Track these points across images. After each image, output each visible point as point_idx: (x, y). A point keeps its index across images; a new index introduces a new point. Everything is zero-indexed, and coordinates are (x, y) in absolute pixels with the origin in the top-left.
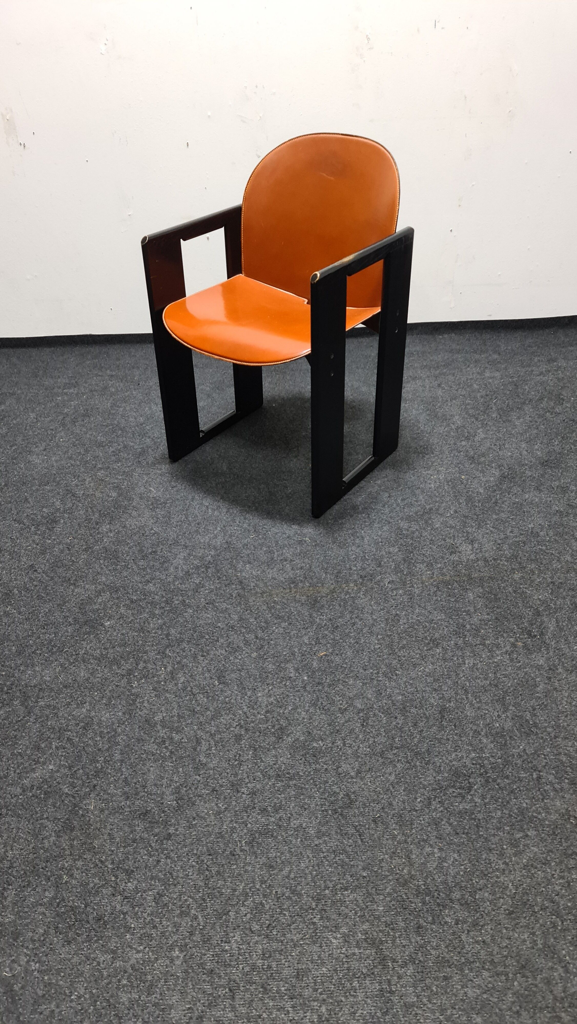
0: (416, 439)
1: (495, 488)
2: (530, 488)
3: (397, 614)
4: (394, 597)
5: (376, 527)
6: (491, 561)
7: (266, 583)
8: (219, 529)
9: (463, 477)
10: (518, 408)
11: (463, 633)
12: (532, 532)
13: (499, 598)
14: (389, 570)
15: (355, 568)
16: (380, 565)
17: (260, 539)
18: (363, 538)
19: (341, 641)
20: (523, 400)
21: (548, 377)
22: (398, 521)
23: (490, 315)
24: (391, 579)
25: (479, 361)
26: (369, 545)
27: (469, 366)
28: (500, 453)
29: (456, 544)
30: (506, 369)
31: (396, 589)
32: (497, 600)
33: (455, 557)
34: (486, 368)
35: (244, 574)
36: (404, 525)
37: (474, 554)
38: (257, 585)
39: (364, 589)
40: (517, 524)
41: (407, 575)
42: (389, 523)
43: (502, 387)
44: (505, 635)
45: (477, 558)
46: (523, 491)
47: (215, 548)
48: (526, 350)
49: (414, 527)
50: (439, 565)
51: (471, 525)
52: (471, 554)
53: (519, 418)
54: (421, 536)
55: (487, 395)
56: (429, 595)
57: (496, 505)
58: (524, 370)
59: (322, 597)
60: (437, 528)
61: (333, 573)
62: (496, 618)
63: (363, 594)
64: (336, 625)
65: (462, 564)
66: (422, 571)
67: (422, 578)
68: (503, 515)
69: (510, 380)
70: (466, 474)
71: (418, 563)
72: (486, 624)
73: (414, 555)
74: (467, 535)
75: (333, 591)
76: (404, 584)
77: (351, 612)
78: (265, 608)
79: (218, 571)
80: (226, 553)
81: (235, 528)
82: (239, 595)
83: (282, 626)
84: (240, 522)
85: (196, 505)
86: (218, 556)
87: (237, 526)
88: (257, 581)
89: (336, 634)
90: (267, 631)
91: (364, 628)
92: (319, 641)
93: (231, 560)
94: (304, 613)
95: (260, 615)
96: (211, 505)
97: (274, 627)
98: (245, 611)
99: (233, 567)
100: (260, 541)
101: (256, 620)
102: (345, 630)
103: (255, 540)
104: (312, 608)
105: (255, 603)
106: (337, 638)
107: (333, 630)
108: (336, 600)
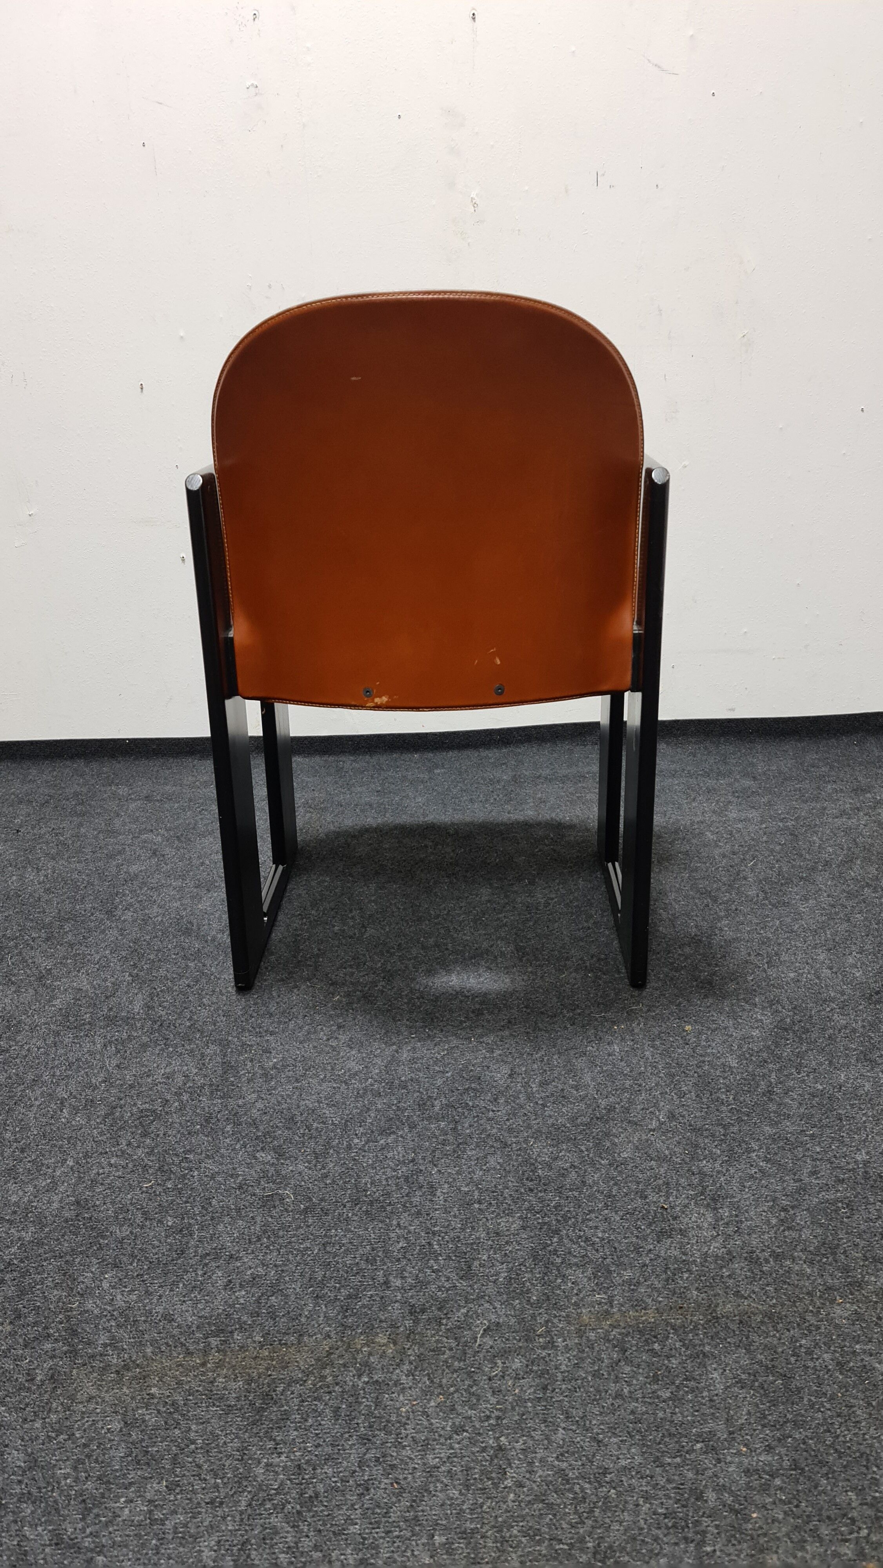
0: (582, 939)
1: (765, 1055)
2: (847, 1055)
3: (500, 1448)
4: (497, 1383)
5: (469, 1158)
6: (767, 1261)
7: (143, 1333)
8: (70, 1163)
9: (688, 1028)
10: (801, 878)
11: (697, 1523)
12: (866, 1176)
13: (799, 1390)
14: (491, 1289)
15: (398, 1283)
16: (467, 1274)
17: (166, 1191)
18: (432, 1189)
19: (317, 1555)
20: (810, 864)
21: (859, 820)
22: (526, 1141)
23: (733, 710)
24: (493, 1317)
25: (714, 789)
26: (446, 1212)
27: (694, 799)
28: (770, 972)
29: (672, 1208)
30: (769, 804)
31: (505, 1353)
32: (793, 1395)
33: (669, 1249)
34: (730, 802)
35: (89, 1305)
36: (540, 1150)
37: (720, 1239)
38: (114, 1343)
39: (413, 1351)
40: (826, 1152)
41: (538, 1305)
42: (506, 1145)
43: (765, 838)
44: (825, 1531)
45: (729, 1253)
46: (831, 1063)
47: (40, 1221)
48: (807, 771)
49: (567, 1157)
50: (627, 1274)
51: (711, 1152)
52: (714, 1238)
53: (806, 899)
54: (584, 1183)
55: (734, 853)
56: (596, 1375)
57: (771, 1100)
58: (806, 807)
59: (293, 1381)
60: (624, 1163)
61: (336, 1299)
62: (795, 1466)
63: (410, 1373)
64: (310, 1492)
65: (689, 1271)
66: (580, 1290)
67: (579, 1315)
68: (789, 1126)
69: (781, 824)
70: (695, 1022)
71: (570, 1266)
72: (765, 1488)
73: (561, 1239)
74: (701, 1181)
75: (324, 1362)
76: (529, 1336)
77: (365, 1440)
78: (116, 1425)
79: (22, 1293)
80: (63, 1236)
81: (113, 1161)
82: (52, 1377)
83: (148, 1496)
84: (129, 1144)
85: (36, 1099)
86: (40, 1244)
87: (119, 1153)
88: (119, 1326)
89: (306, 1529)
90: (98, 1515)
91: (394, 1504)
92: (249, 1556)
93: (68, 1258)
94: (225, 1443)
95: (93, 1451)
96: (75, 1097)
97: (123, 1500)
98: (53, 1435)
99: (68, 1278)
100: (164, 1198)
101: (75, 1468)
102: (336, 1512)
103: (152, 1195)
104: (254, 1423)
105: (92, 1406)
106: (306, 1544)
107: (299, 1512)
108: (330, 1393)
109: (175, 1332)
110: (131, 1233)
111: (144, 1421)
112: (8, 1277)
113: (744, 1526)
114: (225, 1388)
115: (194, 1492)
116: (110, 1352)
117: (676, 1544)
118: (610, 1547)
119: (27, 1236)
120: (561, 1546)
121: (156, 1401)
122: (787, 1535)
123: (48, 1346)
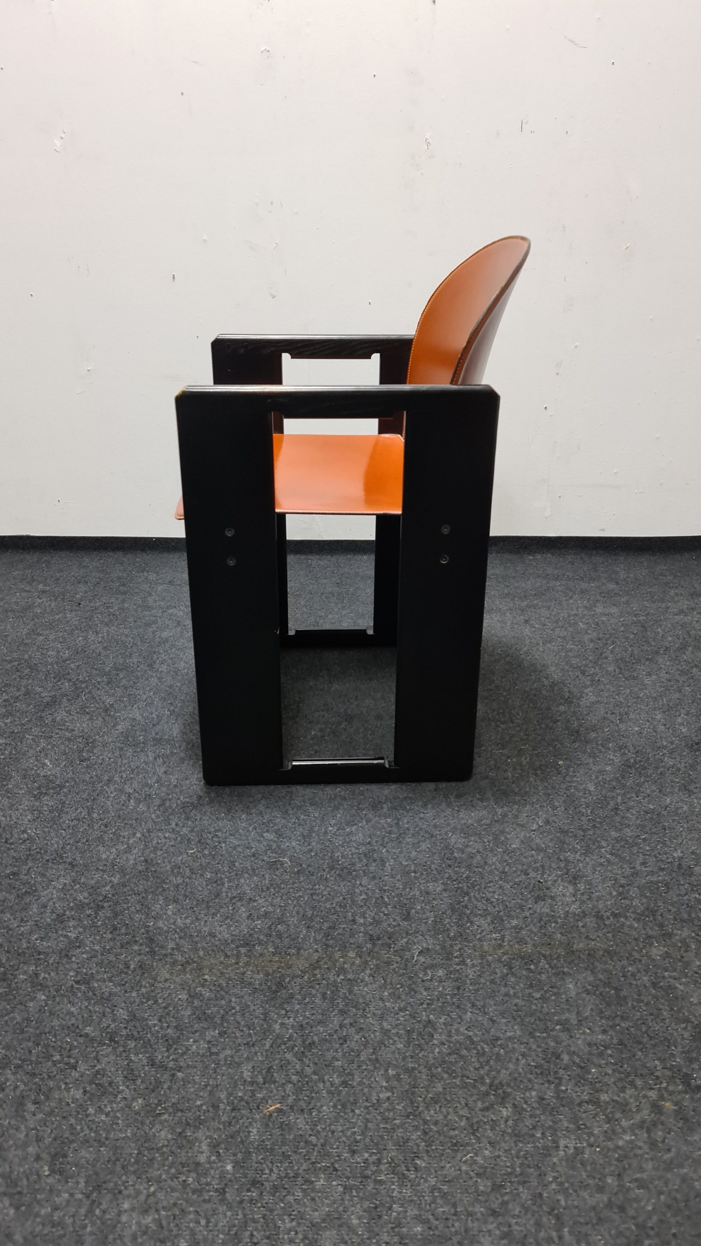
1: (614, 783)
4: (427, 984)
5: (408, 843)
6: (608, 918)
7: (196, 943)
9: (560, 762)
10: (647, 659)
11: (556, 1073)
13: (625, 998)
14: (423, 928)
15: (362, 921)
16: (407, 917)
17: (204, 856)
18: (383, 862)
19: (315, 1078)
22: (446, 834)
24: (425, 945)
26: (392, 877)
28: (621, 726)
29: (546, 882)
31: (433, 967)
32: (621, 1000)
33: (543, 908)
34: (598, 601)
35: (160, 924)
36: (456, 840)
37: (578, 903)
38: (178, 948)
39: (373, 963)
40: (653, 850)
41: (454, 938)
42: (432, 836)
43: (622, 629)
44: (639, 1082)
45: (583, 912)
46: (660, 791)
47: (122, 871)
49: (474, 846)
50: (514, 922)
51: (574, 847)
52: (573, 902)
53: (649, 674)
54: (486, 863)
55: (599, 639)
56: (492, 982)
57: (617, 814)
58: (654, 606)
60: (514, 851)
61: (321, 929)
62: (621, 1043)
64: (309, 1041)
65: (556, 922)
66: (483, 931)
67: (482, 946)
69: (634, 619)
70: (566, 759)
71: (476, 916)
72: (601, 1055)
73: (470, 899)
74: (567, 865)
76: (449, 957)
78: (184, 996)
79: (116, 915)
80: (139, 881)
81: (167, 836)
82: (141, 966)
83: (207, 1038)
84: (177, 825)
85: (111, 793)
86: (124, 885)
87: (171, 830)
88: (180, 938)
89: (307, 1062)
90: (176, 1049)
91: (363, 1050)
92: (272, 1076)
93: (144, 895)
94: (254, 1010)
95: (171, 1011)
96: (137, 792)
97: (191, 1040)
98: (145, 1000)
99: (145, 908)
100: (203, 860)
101: (160, 1021)
102: (326, 1053)
103: (195, 858)
104: (272, 999)
105: (167, 985)
106: (308, 1071)
107: (303, 1052)
108: (319, 984)
109: (217, 943)
110: (183, 881)
111: (201, 995)
112: (106, 905)
113: (587, 1076)
114: (251, 978)
115: (236, 1037)
116: (177, 953)
117: (542, 1084)
118: (500, 1083)
119: (115, 880)
120: (469, 1081)
121: (208, 983)
122: (614, 1083)
123: (136, 948)
